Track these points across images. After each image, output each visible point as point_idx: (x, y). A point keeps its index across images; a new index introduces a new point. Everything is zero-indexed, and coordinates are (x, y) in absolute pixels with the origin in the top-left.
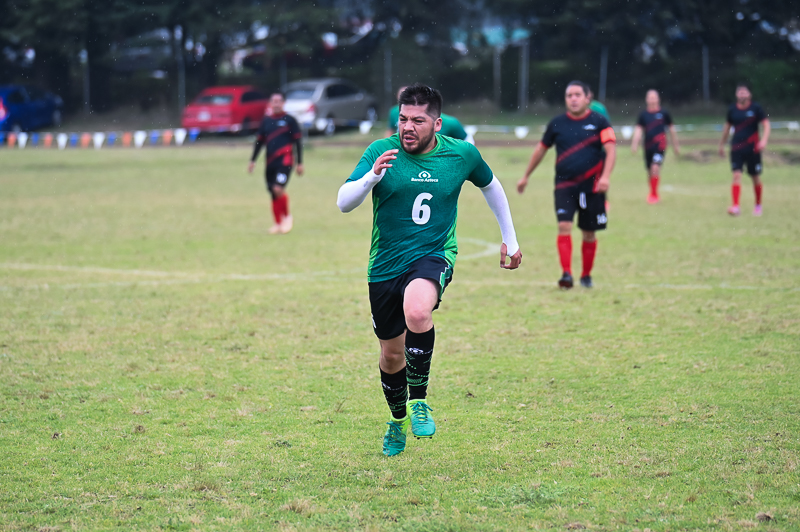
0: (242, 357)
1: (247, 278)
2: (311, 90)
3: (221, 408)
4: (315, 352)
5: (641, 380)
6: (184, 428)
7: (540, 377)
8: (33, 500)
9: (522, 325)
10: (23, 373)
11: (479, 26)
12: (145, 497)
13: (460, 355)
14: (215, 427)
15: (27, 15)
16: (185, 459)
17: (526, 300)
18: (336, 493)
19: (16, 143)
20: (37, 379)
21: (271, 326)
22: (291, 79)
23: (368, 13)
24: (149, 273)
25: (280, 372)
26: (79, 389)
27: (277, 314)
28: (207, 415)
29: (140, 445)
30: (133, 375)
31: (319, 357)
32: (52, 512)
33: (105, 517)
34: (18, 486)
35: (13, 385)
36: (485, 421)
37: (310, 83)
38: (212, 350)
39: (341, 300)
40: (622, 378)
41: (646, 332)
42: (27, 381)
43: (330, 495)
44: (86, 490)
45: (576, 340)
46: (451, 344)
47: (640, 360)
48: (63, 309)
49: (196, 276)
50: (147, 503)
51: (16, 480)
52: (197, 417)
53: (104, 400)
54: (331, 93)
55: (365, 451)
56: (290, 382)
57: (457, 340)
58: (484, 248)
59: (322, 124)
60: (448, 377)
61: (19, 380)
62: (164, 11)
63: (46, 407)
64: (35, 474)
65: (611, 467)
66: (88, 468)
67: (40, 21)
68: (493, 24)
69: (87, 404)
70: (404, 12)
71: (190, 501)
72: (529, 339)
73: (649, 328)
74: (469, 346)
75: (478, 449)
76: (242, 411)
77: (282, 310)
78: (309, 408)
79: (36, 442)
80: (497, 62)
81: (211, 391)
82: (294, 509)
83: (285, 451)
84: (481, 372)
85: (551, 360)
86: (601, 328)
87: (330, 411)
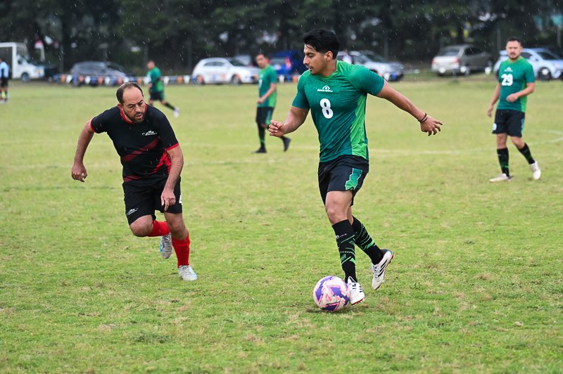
0: (439, 196)
1: (434, 152)
2: (457, 51)
3: (432, 223)
4: (479, 193)
6: (413, 234)
11: (549, 15)
12: (399, 272)
13: (558, 194)
14: (431, 234)
15: (302, 12)
16: (417, 251)
18: (504, 269)
21: (452, 179)
22: (446, 45)
23: (488, 7)
24: (381, 151)
25: (461, 203)
27: (454, 172)
28: (425, 227)
29: (391, 244)
30: (380, 206)
31: (480, 195)
34: (329, 266)
35: (316, 211)
37: (456, 47)
38: (421, 192)
39: (487, 164)
43: (500, 271)
44: (366, 268)
46: (553, 188)
49: (406, 152)
50: (401, 275)
51: (327, 263)
52: (420, 229)
53: (368, 219)
54: (468, 52)
55: (516, 246)
56: (467, 209)
57: (555, 186)
59: (463, 69)
60: (554, 206)
62: (376, 9)
67: (310, 15)
68: (556, 14)
70: (507, 8)
71: (424, 274)
76: (444, 225)
77: (456, 170)
78: (480, 223)
80: (559, 35)
81: (426, 214)
82: (481, 278)
83: (471, 247)
87: (493, 225)
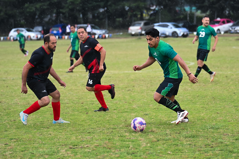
0: (132, 92)
1: (129, 72)
2: (140, 24)
3: (128, 105)
4: (151, 91)
5: (236, 97)
6: (120, 111)
7: (210, 96)
8: (84, 130)
9: (203, 83)
10: (76, 97)
11: (183, 6)
12: (113, 129)
13: (188, 91)
14: (128, 110)
15: (67, 5)
16: (121, 119)
17: (203, 77)
18: (162, 127)
19: (65, 38)
20: (80, 99)
21: (138, 84)
22: (135, 21)
23: (155, 3)
25: (142, 96)
26: (91, 101)
27: (139, 81)
28: (125, 107)
29: (109, 115)
31: (151, 92)
32: (90, 133)
33: (103, 134)
34: (80, 126)
35: (74, 100)
36: (198, 108)
37: (140, 22)
38: (124, 91)
39: (155, 77)
40: (231, 96)
41: (235, 84)
42: (77, 99)
43: (161, 127)
44: (97, 127)
45: (218, 87)
46: (186, 88)
47: (235, 92)
48: (83, 81)
49: (116, 72)
50: (114, 130)
51: (79, 125)
52: (123, 108)
54: (145, 24)
55: (168, 116)
56: (145, 98)
57: (187, 87)
58: (189, 64)
59: (143, 32)
60: (186, 97)
61: (75, 99)
62: (102, 4)
63: (83, 106)
64: (83, 123)
65: (233, 119)
66: (97, 122)
67: (70, 7)
68: (187, 6)
69: (94, 105)
70: (164, 3)
71: (125, 130)
72: (205, 86)
73: (236, 83)
74: (190, 89)
75: (197, 115)
76: (134, 106)
77: (140, 80)
78: (151, 105)
79: (82, 115)
80: (188, 16)
81: (126, 101)
82: (152, 131)
83: (147, 116)
84: (194, 95)
85: (212, 92)
86: (223, 83)
87: (157, 106)
